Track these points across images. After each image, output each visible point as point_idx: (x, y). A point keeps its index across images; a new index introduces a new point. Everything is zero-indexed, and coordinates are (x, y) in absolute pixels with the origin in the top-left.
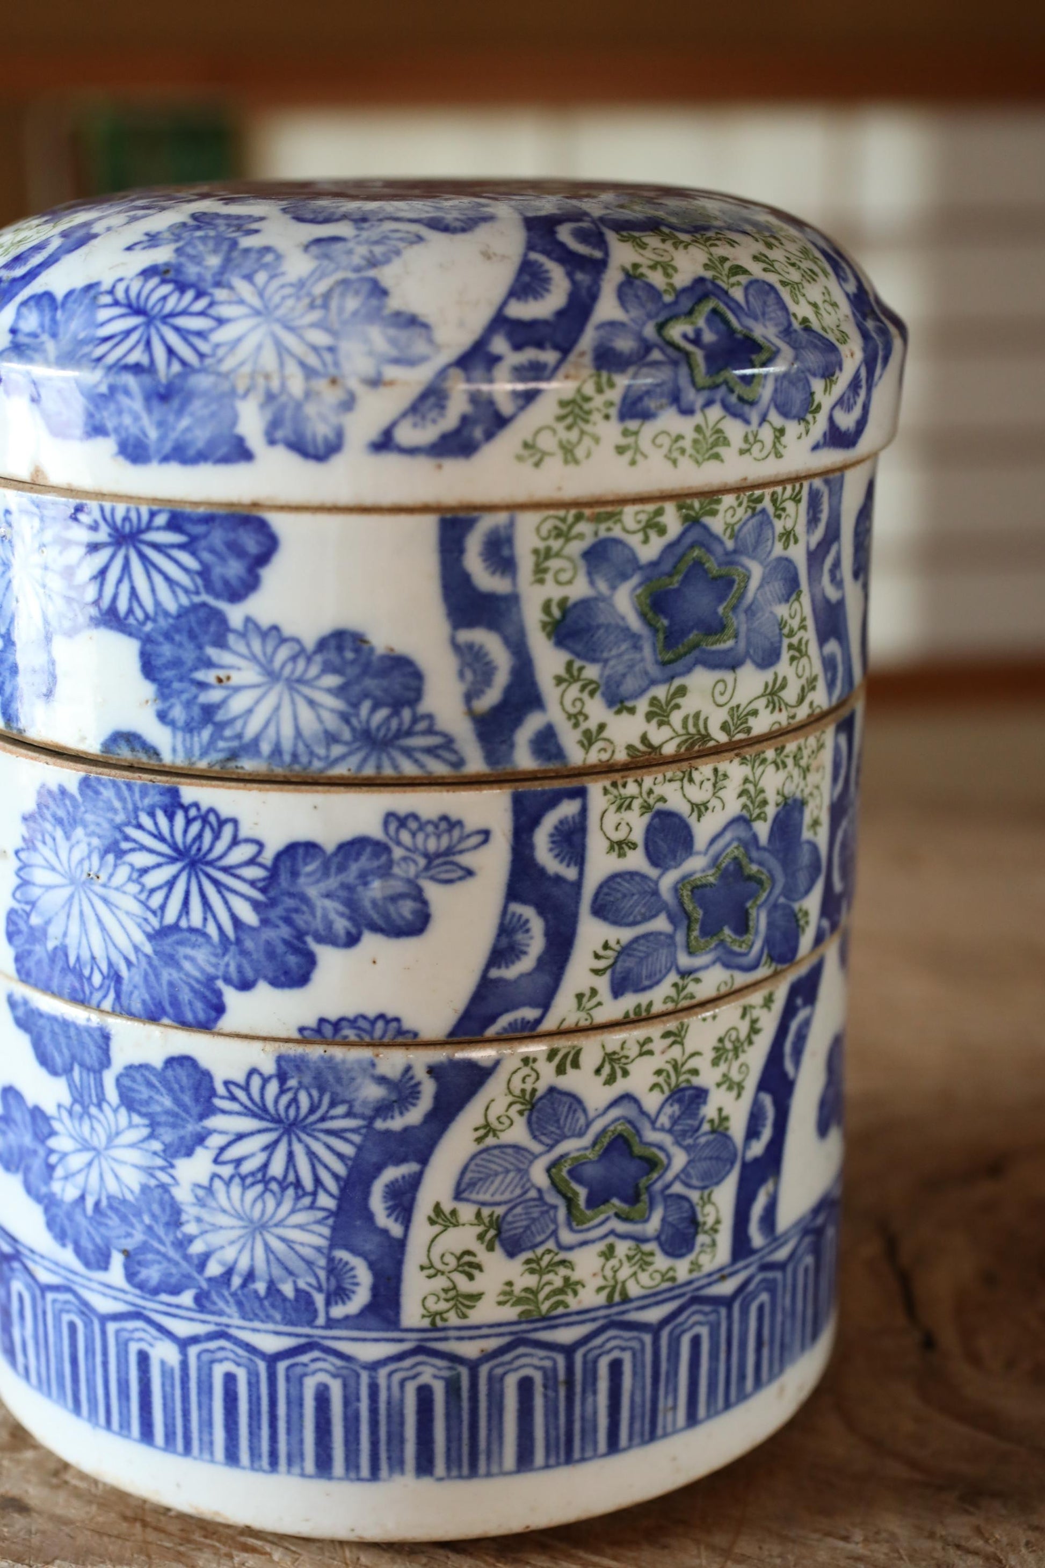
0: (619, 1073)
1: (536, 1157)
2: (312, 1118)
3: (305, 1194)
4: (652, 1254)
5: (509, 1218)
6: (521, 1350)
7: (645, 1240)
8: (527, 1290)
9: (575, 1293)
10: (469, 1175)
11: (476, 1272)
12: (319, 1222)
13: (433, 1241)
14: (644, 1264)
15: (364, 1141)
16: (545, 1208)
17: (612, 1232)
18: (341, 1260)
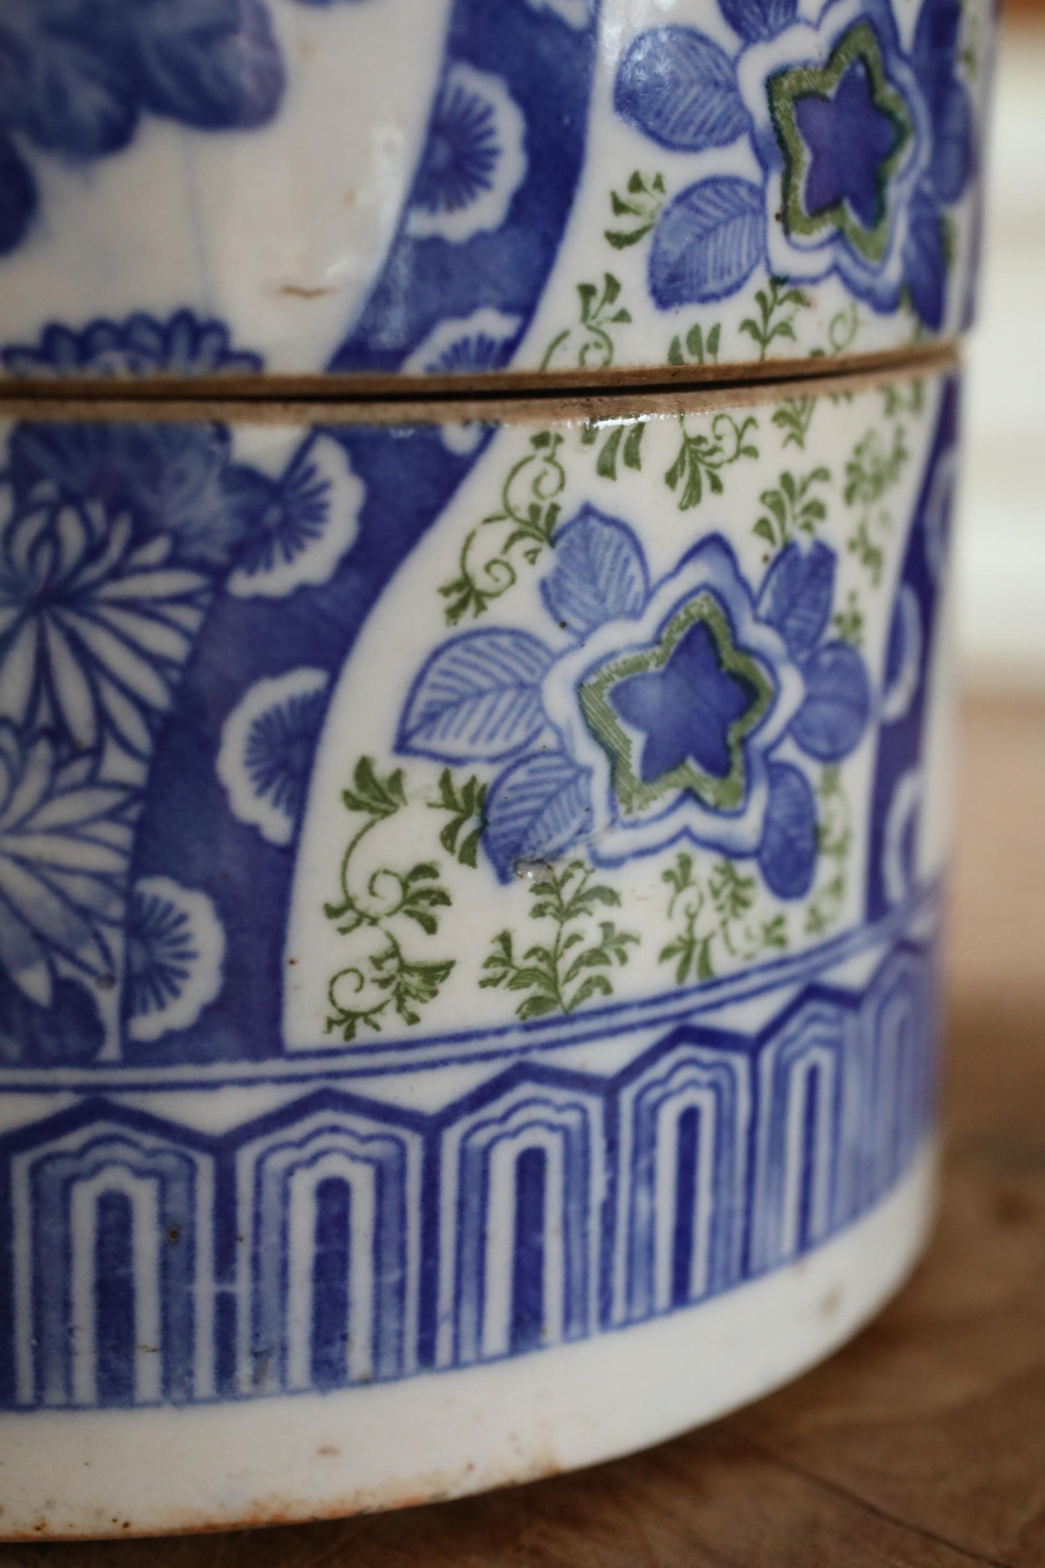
0: (706, 483)
1: (557, 656)
2: (93, 572)
3: (77, 753)
4: (748, 883)
5: (503, 793)
6: (526, 1090)
7: (741, 855)
8: (533, 951)
9: (623, 958)
10: (424, 696)
11: (439, 911)
12: (113, 815)
13: (353, 844)
14: (740, 902)
15: (204, 626)
16: (568, 773)
17: (686, 832)
18: (156, 900)
